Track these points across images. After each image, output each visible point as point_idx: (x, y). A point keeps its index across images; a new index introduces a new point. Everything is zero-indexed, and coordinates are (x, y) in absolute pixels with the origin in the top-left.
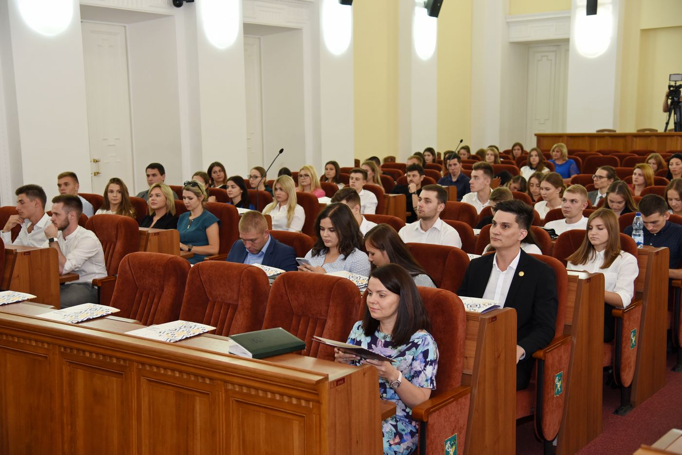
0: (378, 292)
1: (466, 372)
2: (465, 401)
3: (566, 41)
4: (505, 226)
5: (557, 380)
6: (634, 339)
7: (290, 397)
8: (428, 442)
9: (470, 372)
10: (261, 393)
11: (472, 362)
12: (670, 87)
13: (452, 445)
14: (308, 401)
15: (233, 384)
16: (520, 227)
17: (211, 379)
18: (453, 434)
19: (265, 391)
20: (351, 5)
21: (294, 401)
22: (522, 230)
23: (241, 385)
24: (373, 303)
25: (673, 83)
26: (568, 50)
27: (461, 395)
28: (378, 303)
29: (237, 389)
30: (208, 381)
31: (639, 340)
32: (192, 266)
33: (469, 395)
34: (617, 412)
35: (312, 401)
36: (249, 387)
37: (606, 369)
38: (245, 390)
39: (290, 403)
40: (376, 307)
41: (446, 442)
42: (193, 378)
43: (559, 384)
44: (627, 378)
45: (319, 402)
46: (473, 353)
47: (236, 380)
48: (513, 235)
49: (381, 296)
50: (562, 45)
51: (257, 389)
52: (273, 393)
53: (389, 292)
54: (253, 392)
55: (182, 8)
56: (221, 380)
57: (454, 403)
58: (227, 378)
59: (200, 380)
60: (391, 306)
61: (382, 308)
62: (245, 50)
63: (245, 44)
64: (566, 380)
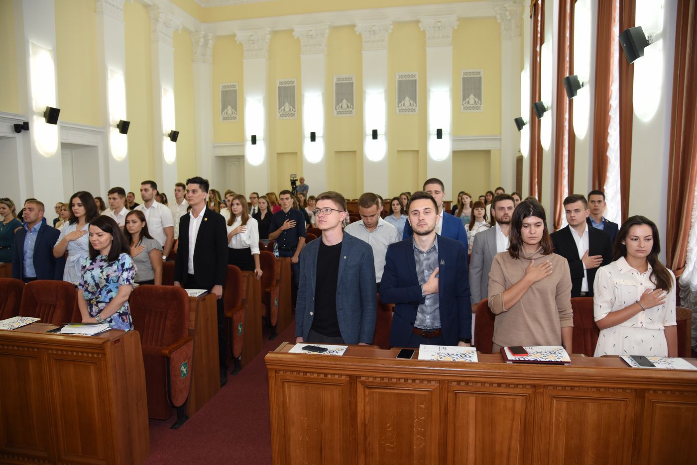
0: (97, 233)
1: (191, 328)
2: (191, 344)
3: (243, 157)
4: (194, 191)
5: (239, 327)
6: (276, 303)
7: (87, 353)
8: (171, 367)
9: (192, 328)
10: (70, 353)
11: (193, 323)
12: (291, 180)
13: (185, 367)
14: (98, 354)
15: (52, 350)
16: (202, 191)
17: (37, 348)
18: (185, 361)
19: (72, 351)
20: (126, 134)
21: (90, 355)
22: (204, 193)
23: (57, 350)
24: (94, 241)
25: (292, 179)
26: (244, 161)
27: (188, 341)
28: (98, 240)
29: (55, 353)
30: (36, 350)
31: (279, 303)
32: (26, 284)
33: (193, 340)
34: (270, 339)
35: (101, 353)
36: (62, 350)
37: (263, 318)
38: (60, 352)
39: (88, 356)
40: (97, 242)
41: (181, 366)
42: (26, 349)
43: (240, 329)
44: (274, 321)
45: (105, 354)
46: (194, 318)
47: (53, 347)
48: (199, 196)
49: (99, 236)
50: (241, 158)
51: (67, 351)
52: (77, 352)
53: (104, 233)
54: (65, 353)
55: (21, 133)
56: (44, 348)
57: (185, 346)
58: (48, 347)
59: (31, 350)
60: (106, 240)
61: (101, 243)
62: (62, 158)
63: (62, 154)
64: (244, 326)
